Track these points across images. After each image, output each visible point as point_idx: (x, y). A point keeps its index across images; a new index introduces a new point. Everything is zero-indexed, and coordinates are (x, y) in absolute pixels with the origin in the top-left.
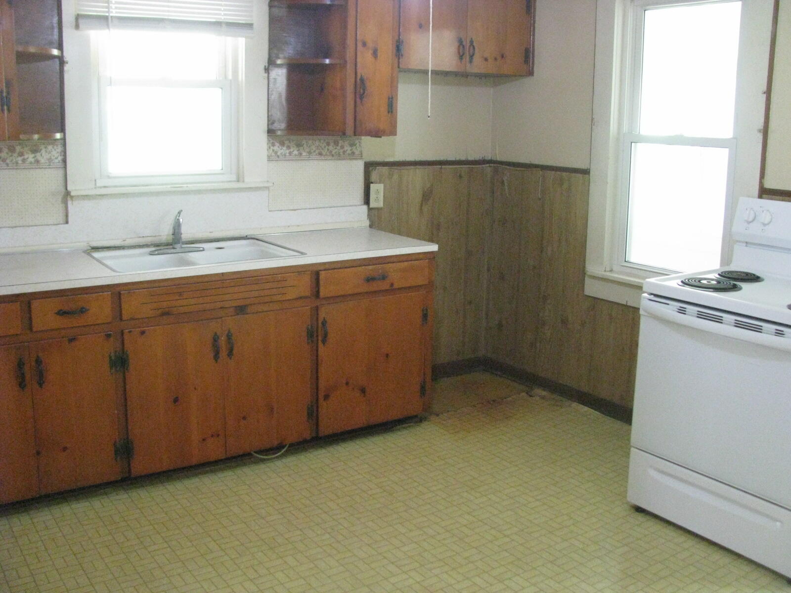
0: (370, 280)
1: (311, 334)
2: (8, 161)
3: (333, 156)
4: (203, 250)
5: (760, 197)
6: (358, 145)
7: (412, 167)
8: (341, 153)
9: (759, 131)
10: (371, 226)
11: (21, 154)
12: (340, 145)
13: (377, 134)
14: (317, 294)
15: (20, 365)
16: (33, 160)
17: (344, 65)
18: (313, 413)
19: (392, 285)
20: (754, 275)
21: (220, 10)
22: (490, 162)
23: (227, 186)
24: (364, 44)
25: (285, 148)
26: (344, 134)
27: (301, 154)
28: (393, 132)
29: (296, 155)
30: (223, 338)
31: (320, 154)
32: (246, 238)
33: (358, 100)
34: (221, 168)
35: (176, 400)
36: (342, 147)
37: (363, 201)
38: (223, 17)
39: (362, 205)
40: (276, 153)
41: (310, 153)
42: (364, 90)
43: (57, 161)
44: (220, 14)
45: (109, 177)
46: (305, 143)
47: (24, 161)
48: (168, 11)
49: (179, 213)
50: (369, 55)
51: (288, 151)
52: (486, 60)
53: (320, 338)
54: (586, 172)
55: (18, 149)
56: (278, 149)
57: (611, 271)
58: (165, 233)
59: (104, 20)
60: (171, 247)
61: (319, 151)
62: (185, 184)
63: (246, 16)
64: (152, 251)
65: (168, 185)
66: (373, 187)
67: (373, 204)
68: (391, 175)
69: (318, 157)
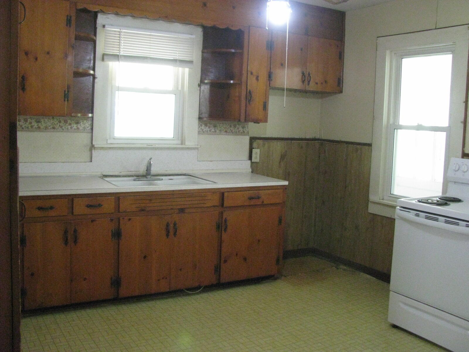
0: (251, 198)
1: (219, 226)
2: (63, 128)
3: (233, 133)
4: (162, 180)
5: (463, 157)
6: (246, 127)
7: (276, 141)
8: (237, 132)
9: (462, 122)
10: (252, 172)
11: (70, 124)
13: (257, 121)
14: (222, 205)
15: (66, 232)
16: (76, 128)
17: (240, 84)
18: (218, 269)
19: (263, 202)
20: (458, 199)
21: (176, 53)
22: (318, 140)
23: (175, 146)
24: (252, 73)
25: (207, 128)
26: (239, 121)
27: (215, 131)
28: (266, 121)
29: (213, 132)
30: (171, 225)
31: (226, 132)
32: (184, 175)
33: (247, 102)
34: (173, 137)
35: (145, 257)
36: (238, 128)
37: (248, 158)
38: (177, 57)
39: (248, 160)
40: (203, 130)
41: (220, 131)
42: (251, 97)
44: (176, 56)
45: (114, 139)
46: (218, 125)
47: (71, 128)
49: (150, 159)
50: (254, 79)
51: (209, 129)
52: (317, 83)
53: (223, 229)
54: (370, 145)
55: (69, 121)
56: (204, 128)
57: (383, 199)
58: (142, 170)
59: (117, 57)
60: (145, 177)
61: (225, 130)
62: (154, 144)
63: (190, 57)
64: (135, 179)
65: (145, 144)
66: (254, 151)
67: (254, 160)
68: (264, 145)
69: (225, 133)
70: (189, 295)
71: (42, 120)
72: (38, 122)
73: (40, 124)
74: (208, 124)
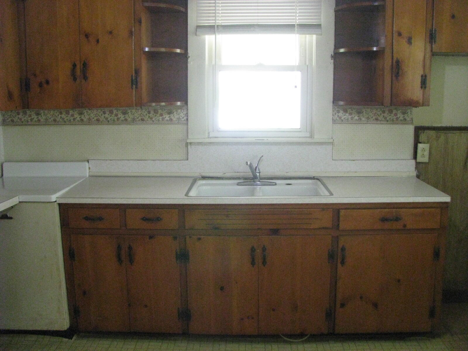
0: (384, 220)
1: (331, 256)
2: (153, 119)
3: (387, 121)
4: (275, 185)
6: (409, 113)
7: (458, 132)
8: (395, 119)
10: (418, 177)
11: (161, 115)
12: (394, 113)
14: (337, 227)
15: (119, 248)
16: (168, 119)
17: (383, 51)
19: (405, 226)
24: (400, 34)
25: (348, 115)
26: (382, 103)
27: (361, 119)
28: (425, 103)
29: (356, 120)
30: (258, 251)
31: (377, 119)
32: (313, 178)
33: (394, 78)
34: (300, 128)
35: (222, 289)
36: (396, 115)
37: (412, 156)
38: (298, 21)
39: (412, 159)
40: (340, 118)
41: (368, 118)
42: (399, 69)
43: (183, 120)
45: (219, 131)
46: (364, 111)
47: (163, 119)
48: (258, 19)
49: (261, 157)
50: (404, 42)
51: (350, 117)
53: (339, 261)
55: (160, 111)
56: (342, 115)
59: (212, 29)
60: (252, 180)
61: (375, 117)
66: (420, 146)
67: (419, 159)
68: (438, 138)
69: (375, 122)
71: (129, 111)
72: (124, 113)
73: (127, 116)
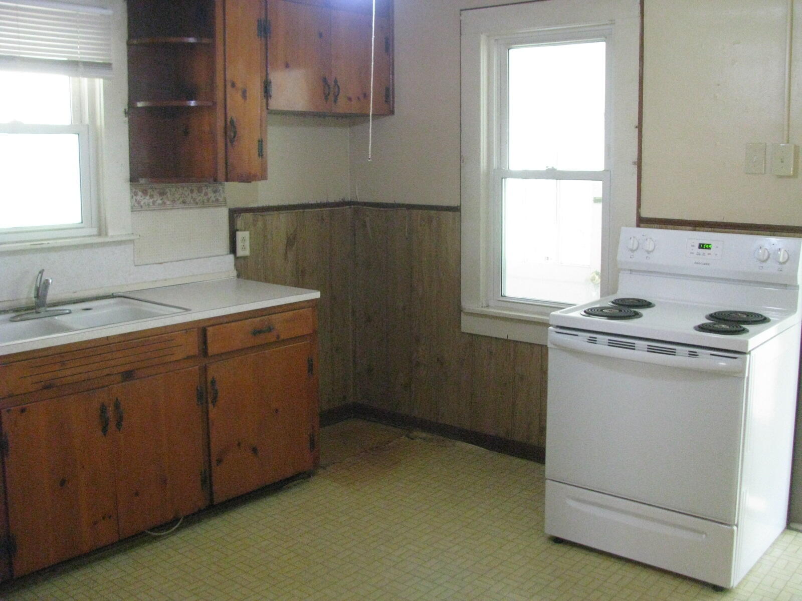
0: (256, 332)
1: (201, 396)
3: (197, 203)
4: (70, 313)
5: (638, 226)
6: (221, 191)
7: (275, 212)
8: (205, 201)
9: (635, 163)
10: (238, 276)
12: (204, 192)
13: (248, 178)
14: (205, 352)
17: (212, 108)
18: (207, 480)
19: (278, 337)
20: (646, 301)
21: (76, 48)
22: (349, 203)
23: (89, 241)
24: (233, 85)
25: (148, 197)
26: (215, 180)
27: (164, 203)
28: (264, 177)
29: (159, 204)
30: (110, 409)
31: (184, 202)
32: (112, 296)
33: (229, 144)
34: (81, 222)
35: (63, 483)
36: (206, 194)
37: (229, 250)
38: (79, 56)
39: (227, 254)
40: (139, 203)
41: (173, 201)
42: (235, 133)
44: (76, 53)
46: (169, 191)
49: (41, 272)
50: (238, 97)
51: (151, 201)
52: (350, 99)
53: (209, 400)
54: (456, 209)
56: (140, 198)
57: (488, 306)
58: (26, 295)
60: (35, 311)
61: (183, 199)
62: (45, 240)
63: (103, 55)
64: (14, 317)
65: (28, 241)
66: (240, 235)
67: (240, 253)
68: (255, 221)
69: (182, 205)
70: (156, 538)
74: (150, 191)
